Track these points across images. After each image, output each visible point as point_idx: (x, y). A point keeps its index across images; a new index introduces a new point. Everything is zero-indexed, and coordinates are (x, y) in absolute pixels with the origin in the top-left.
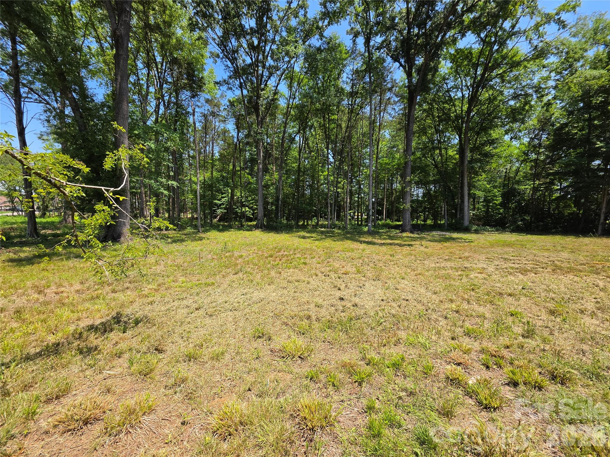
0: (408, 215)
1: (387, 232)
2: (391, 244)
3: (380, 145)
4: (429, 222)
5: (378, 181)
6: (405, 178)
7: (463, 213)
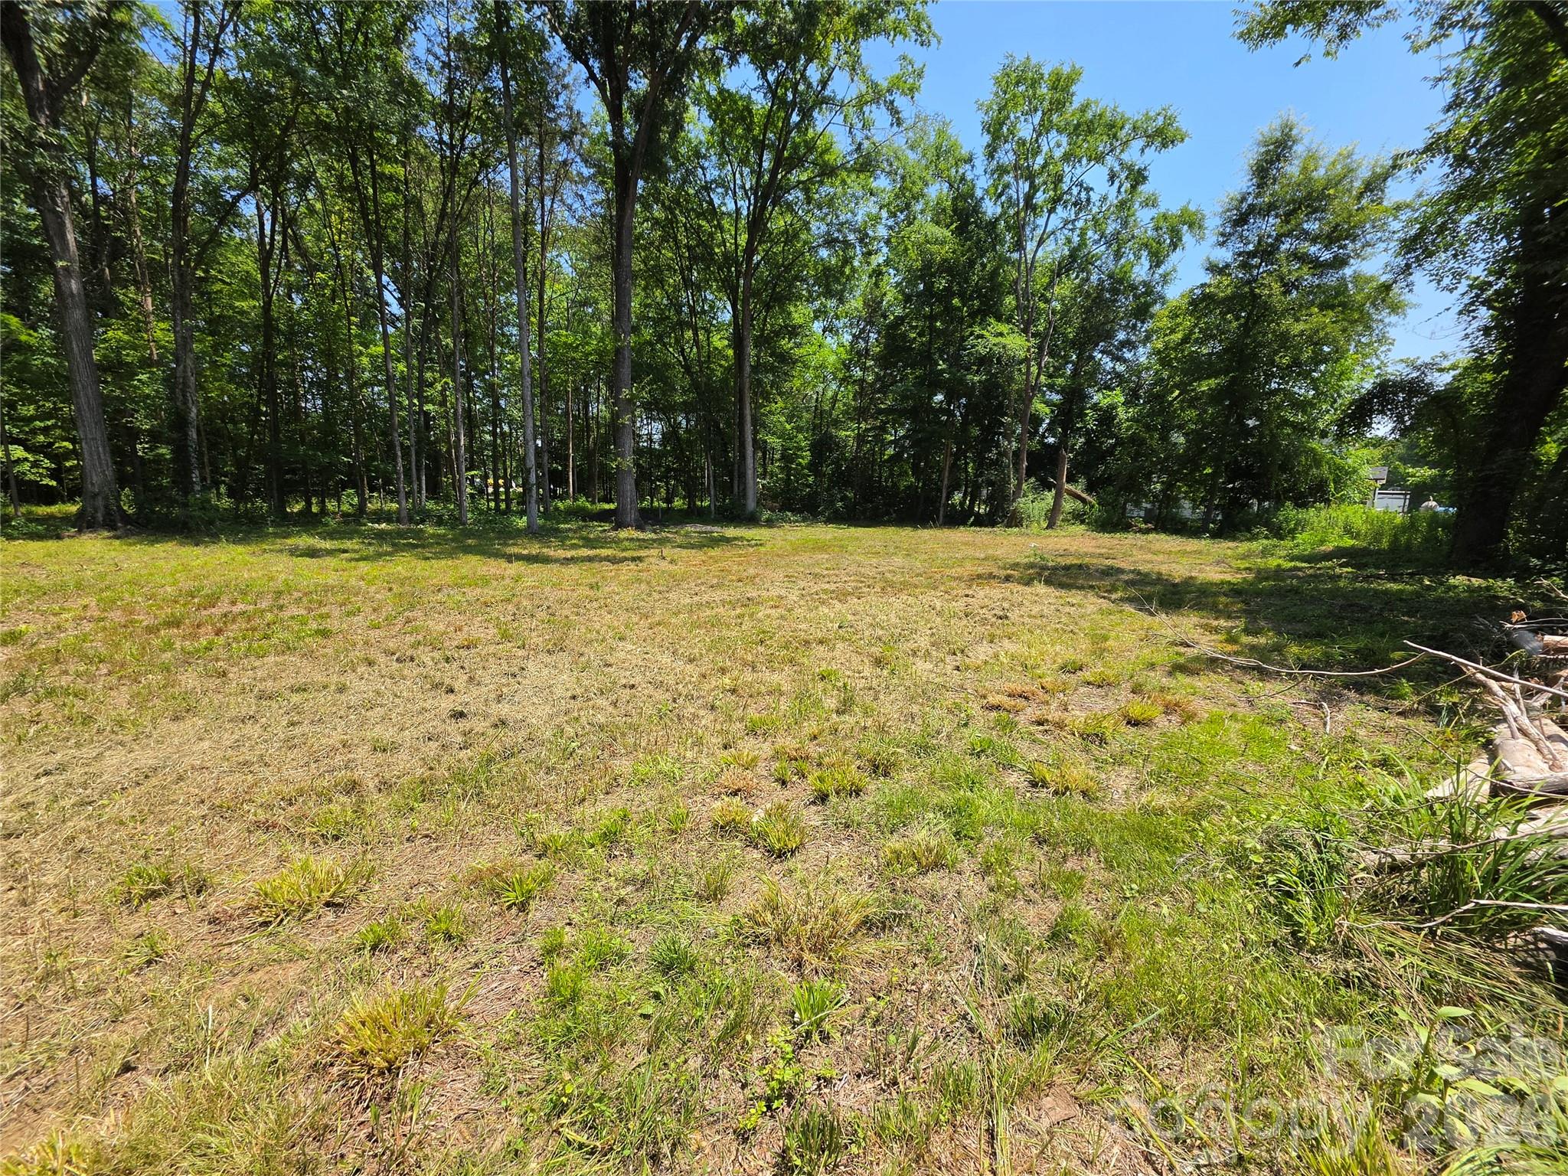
0: (629, 486)
1: (580, 528)
2: (590, 559)
3: (548, 292)
4: (678, 503)
5: (548, 393)
6: (619, 392)
7: (745, 484)
